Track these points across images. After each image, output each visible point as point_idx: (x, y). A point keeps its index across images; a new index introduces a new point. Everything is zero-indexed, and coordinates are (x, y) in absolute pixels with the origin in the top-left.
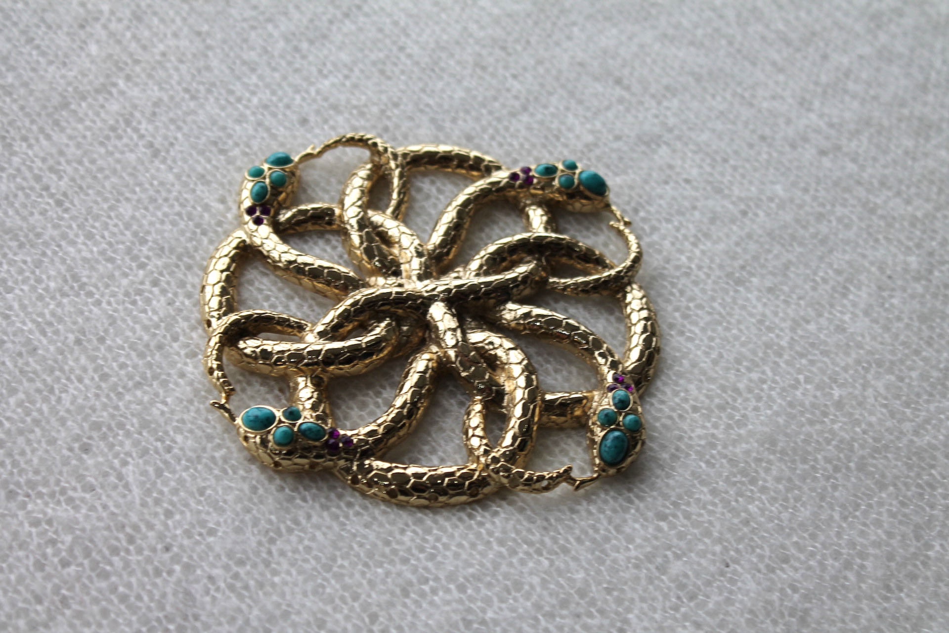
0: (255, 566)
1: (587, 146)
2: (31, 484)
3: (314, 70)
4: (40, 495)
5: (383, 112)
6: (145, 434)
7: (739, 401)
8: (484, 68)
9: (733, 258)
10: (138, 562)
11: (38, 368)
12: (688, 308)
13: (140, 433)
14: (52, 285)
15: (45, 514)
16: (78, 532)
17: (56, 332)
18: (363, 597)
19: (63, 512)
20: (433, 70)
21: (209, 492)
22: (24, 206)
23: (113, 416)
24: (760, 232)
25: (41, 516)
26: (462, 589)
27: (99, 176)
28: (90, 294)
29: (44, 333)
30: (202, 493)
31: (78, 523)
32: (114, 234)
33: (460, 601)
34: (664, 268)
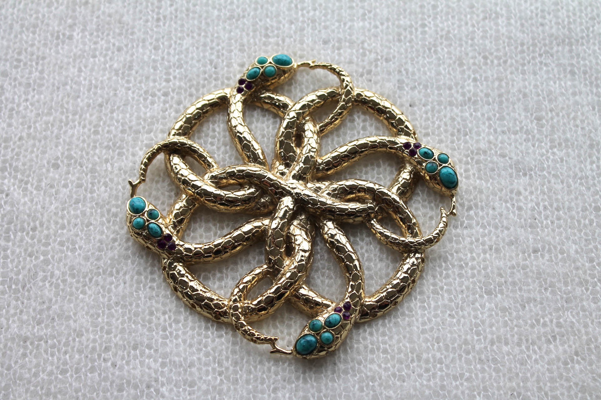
0: (78, 282)
1: (479, 149)
2: (16, 170)
3: (361, 11)
4: (15, 178)
5: (376, 60)
6: (89, 176)
7: (415, 364)
8: (461, 65)
9: (500, 275)
10: (27, 242)
11: (71, 108)
12: (442, 288)
13: (87, 175)
14: (115, 65)
15: (9, 190)
16: (15, 209)
17: (95, 94)
18: (112, 335)
19: (17, 194)
20: (430, 49)
21: (91, 227)
22: (141, 12)
23: (82, 157)
24: (534, 268)
25: (6, 189)
26: (163, 365)
27: (191, 15)
28: (128, 82)
29: (89, 90)
30: (87, 226)
31: (18, 204)
32: (169, 54)
33: (156, 372)
34: (452, 255)
